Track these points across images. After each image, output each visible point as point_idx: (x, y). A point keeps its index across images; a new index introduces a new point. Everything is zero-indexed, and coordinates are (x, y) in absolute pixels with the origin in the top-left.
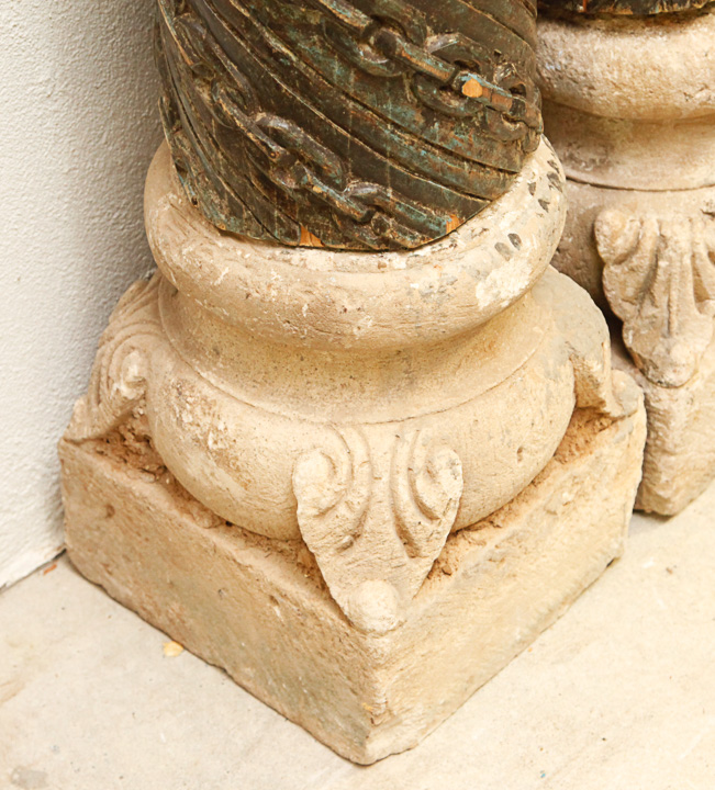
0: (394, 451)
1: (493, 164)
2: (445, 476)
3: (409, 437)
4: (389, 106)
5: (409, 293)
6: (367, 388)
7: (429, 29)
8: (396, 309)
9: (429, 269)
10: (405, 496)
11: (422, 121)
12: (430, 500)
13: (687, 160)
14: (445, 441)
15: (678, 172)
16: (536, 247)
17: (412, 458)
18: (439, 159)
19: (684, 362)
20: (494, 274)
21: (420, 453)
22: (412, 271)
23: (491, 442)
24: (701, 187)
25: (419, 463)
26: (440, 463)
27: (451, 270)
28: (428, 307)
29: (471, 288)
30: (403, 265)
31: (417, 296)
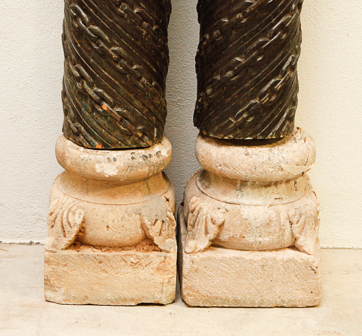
0: (70, 203)
1: (114, 135)
2: (77, 215)
3: (75, 203)
4: (83, 102)
5: (79, 157)
6: (78, 189)
7: (95, 85)
8: (75, 160)
9: (87, 154)
10: (65, 216)
11: (91, 110)
12: (71, 220)
13: (224, 193)
14: (83, 209)
15: (221, 195)
16: (121, 165)
17: (72, 207)
18: (95, 124)
19: (190, 245)
20: (103, 164)
21: (75, 207)
22: (83, 153)
23: (97, 217)
24: (223, 202)
25: (73, 209)
26: (78, 212)
27: (92, 157)
28: (82, 163)
29: (94, 164)
30: (82, 151)
31: (80, 159)
